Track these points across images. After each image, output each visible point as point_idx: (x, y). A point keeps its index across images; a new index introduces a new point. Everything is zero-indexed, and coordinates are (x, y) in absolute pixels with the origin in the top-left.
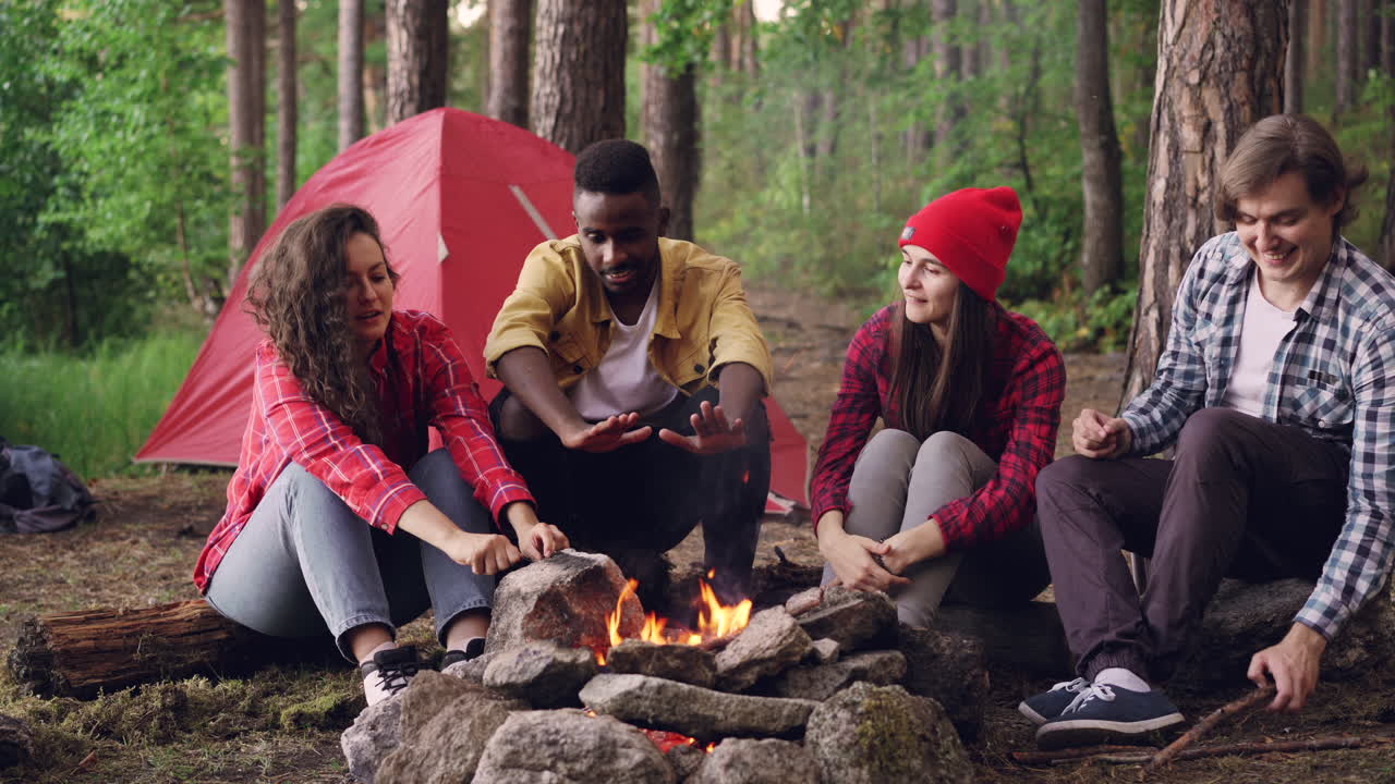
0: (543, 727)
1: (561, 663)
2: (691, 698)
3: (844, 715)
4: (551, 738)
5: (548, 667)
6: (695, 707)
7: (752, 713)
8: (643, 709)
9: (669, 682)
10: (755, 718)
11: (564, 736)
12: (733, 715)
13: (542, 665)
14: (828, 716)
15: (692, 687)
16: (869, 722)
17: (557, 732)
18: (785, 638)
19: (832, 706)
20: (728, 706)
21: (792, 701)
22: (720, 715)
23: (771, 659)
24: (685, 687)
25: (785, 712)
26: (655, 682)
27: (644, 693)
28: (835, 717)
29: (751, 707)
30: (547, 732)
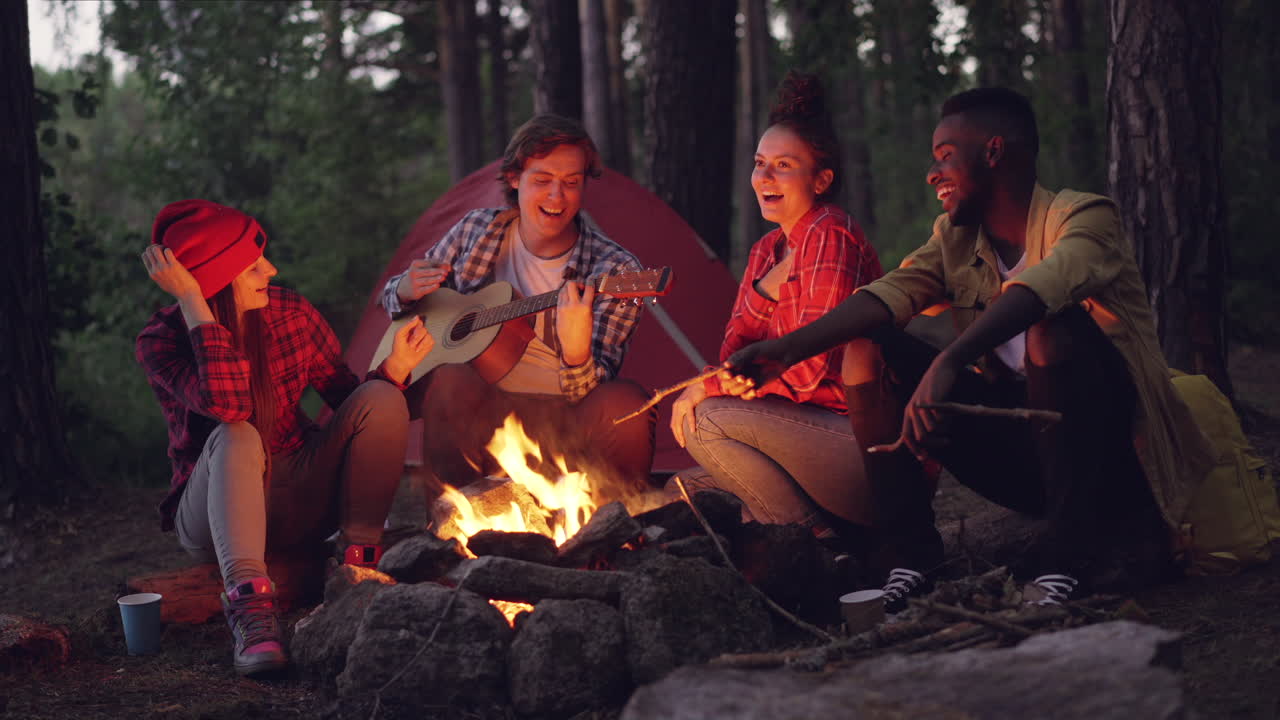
0: (400, 595)
1: (433, 551)
2: (528, 570)
3: (645, 579)
4: (406, 603)
5: (422, 554)
6: (532, 579)
7: (579, 583)
8: (491, 583)
9: (510, 560)
10: (582, 586)
11: (415, 601)
12: (563, 584)
13: (418, 552)
14: (635, 581)
15: (529, 563)
16: (665, 584)
17: (410, 598)
18: (612, 524)
19: (638, 574)
20: (558, 577)
21: (612, 572)
22: (553, 586)
23: (601, 541)
24: (523, 563)
25: (607, 582)
26: (499, 559)
27: (491, 569)
28: (639, 581)
29: (578, 578)
30: (402, 598)
